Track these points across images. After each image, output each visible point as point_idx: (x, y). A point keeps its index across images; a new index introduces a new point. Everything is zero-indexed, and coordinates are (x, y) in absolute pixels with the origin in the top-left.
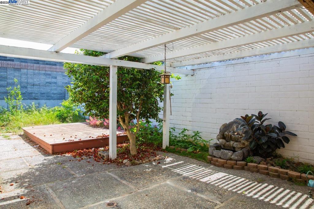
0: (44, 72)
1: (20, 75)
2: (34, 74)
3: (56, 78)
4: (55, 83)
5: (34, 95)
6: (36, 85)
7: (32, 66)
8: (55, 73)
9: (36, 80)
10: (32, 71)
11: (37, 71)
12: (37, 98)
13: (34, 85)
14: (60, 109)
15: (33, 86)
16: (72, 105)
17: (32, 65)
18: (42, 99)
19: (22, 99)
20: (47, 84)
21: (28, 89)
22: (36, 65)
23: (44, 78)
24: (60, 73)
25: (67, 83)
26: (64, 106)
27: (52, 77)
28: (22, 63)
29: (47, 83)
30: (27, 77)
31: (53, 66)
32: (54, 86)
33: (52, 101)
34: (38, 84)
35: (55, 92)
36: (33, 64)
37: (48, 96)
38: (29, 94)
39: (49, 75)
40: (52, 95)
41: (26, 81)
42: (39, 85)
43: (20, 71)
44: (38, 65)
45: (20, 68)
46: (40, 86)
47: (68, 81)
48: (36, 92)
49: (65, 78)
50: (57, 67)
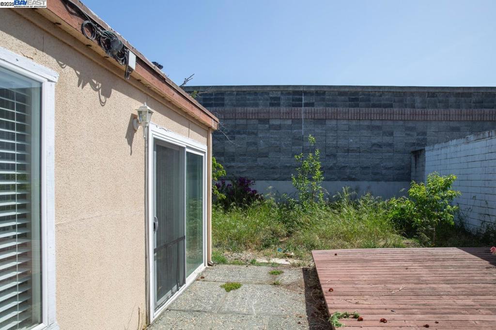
0: (367, 123)
1: (324, 131)
2: (350, 129)
3: (391, 134)
4: (391, 145)
5: (348, 171)
6: (353, 150)
7: (346, 113)
8: (390, 123)
9: (352, 141)
10: (345, 122)
11: (354, 123)
12: (354, 176)
13: (348, 151)
14: (403, 206)
15: (347, 154)
16: (436, 197)
17: (345, 109)
18: (364, 180)
19: (323, 178)
20: (374, 148)
21: (338, 159)
22: (353, 109)
23: (369, 135)
24: (401, 123)
25: (414, 143)
26: (414, 199)
27: (384, 133)
28: (327, 108)
29: (374, 145)
30: (336, 135)
31: (387, 109)
32: (389, 152)
33: (383, 183)
34: (355, 149)
35: (390, 164)
36: (347, 109)
37: (376, 174)
38: (340, 169)
39: (379, 128)
40: (384, 172)
41: (335, 143)
42: (358, 150)
43: (325, 124)
44: (357, 109)
45: (325, 118)
46: (360, 152)
47: (418, 139)
48: (353, 165)
49: (411, 133)
50: (395, 110)
